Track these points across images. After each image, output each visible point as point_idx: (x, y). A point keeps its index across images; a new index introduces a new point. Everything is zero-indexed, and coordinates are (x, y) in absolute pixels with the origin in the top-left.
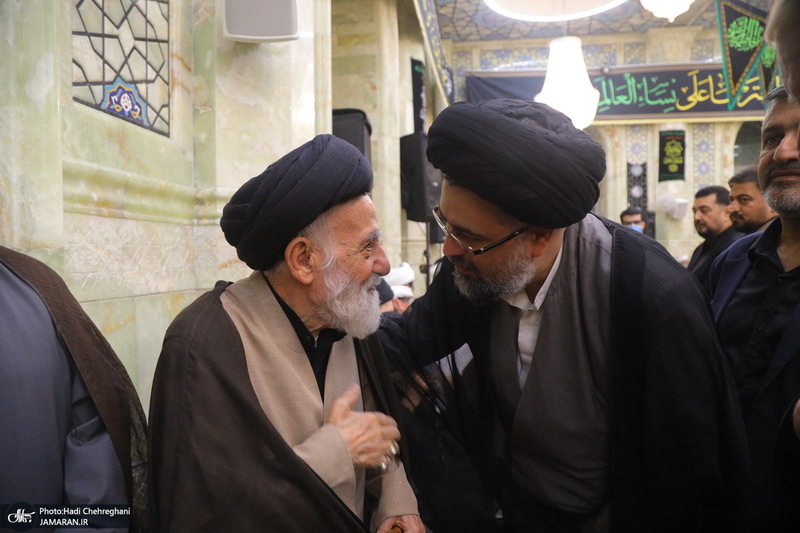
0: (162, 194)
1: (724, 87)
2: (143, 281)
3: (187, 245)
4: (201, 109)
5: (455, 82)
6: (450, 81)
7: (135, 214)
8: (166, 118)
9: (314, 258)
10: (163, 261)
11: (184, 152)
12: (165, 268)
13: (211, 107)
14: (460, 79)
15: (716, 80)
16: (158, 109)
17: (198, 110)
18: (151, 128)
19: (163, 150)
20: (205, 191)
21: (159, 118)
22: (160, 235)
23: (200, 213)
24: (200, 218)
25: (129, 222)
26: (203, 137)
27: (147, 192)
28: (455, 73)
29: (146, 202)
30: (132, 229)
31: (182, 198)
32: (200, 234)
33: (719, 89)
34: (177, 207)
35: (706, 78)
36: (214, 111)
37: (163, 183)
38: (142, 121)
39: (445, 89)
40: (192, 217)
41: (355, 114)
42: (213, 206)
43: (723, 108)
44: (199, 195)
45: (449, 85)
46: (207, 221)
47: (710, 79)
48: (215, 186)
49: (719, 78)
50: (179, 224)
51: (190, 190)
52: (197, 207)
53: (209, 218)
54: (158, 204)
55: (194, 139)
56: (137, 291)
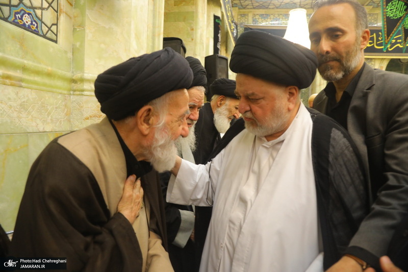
0: (49, 75)
1: (382, 40)
2: (34, 124)
3: (66, 106)
4: (77, 28)
5: (239, 31)
6: (235, 30)
7: (30, 85)
8: (55, 32)
9: (152, 120)
10: (49, 114)
11: (66, 52)
12: (50, 118)
13: (83, 27)
14: (241, 29)
15: (378, 36)
16: (49, 26)
17: (76, 29)
18: (44, 36)
19: (51, 50)
20: (78, 75)
21: (50, 31)
22: (47, 98)
23: (74, 88)
24: (74, 91)
25: (26, 89)
26: (78, 44)
27: (38, 73)
28: (238, 25)
29: (37, 79)
30: (27, 94)
31: (63, 78)
32: (74, 100)
33: (379, 41)
34: (59, 83)
35: (373, 34)
36: (84, 29)
37: (50, 68)
38: (38, 32)
39: (233, 33)
40: (70, 90)
41: (176, 41)
42: (82, 84)
43: (381, 51)
44: (74, 78)
45: (235, 31)
46: (78, 93)
47: (375, 35)
48: (84, 73)
49: (380, 35)
50: (61, 93)
51: (69, 74)
52: (73, 84)
53: (79, 91)
54: (47, 81)
55: (73, 45)
56: (30, 130)
